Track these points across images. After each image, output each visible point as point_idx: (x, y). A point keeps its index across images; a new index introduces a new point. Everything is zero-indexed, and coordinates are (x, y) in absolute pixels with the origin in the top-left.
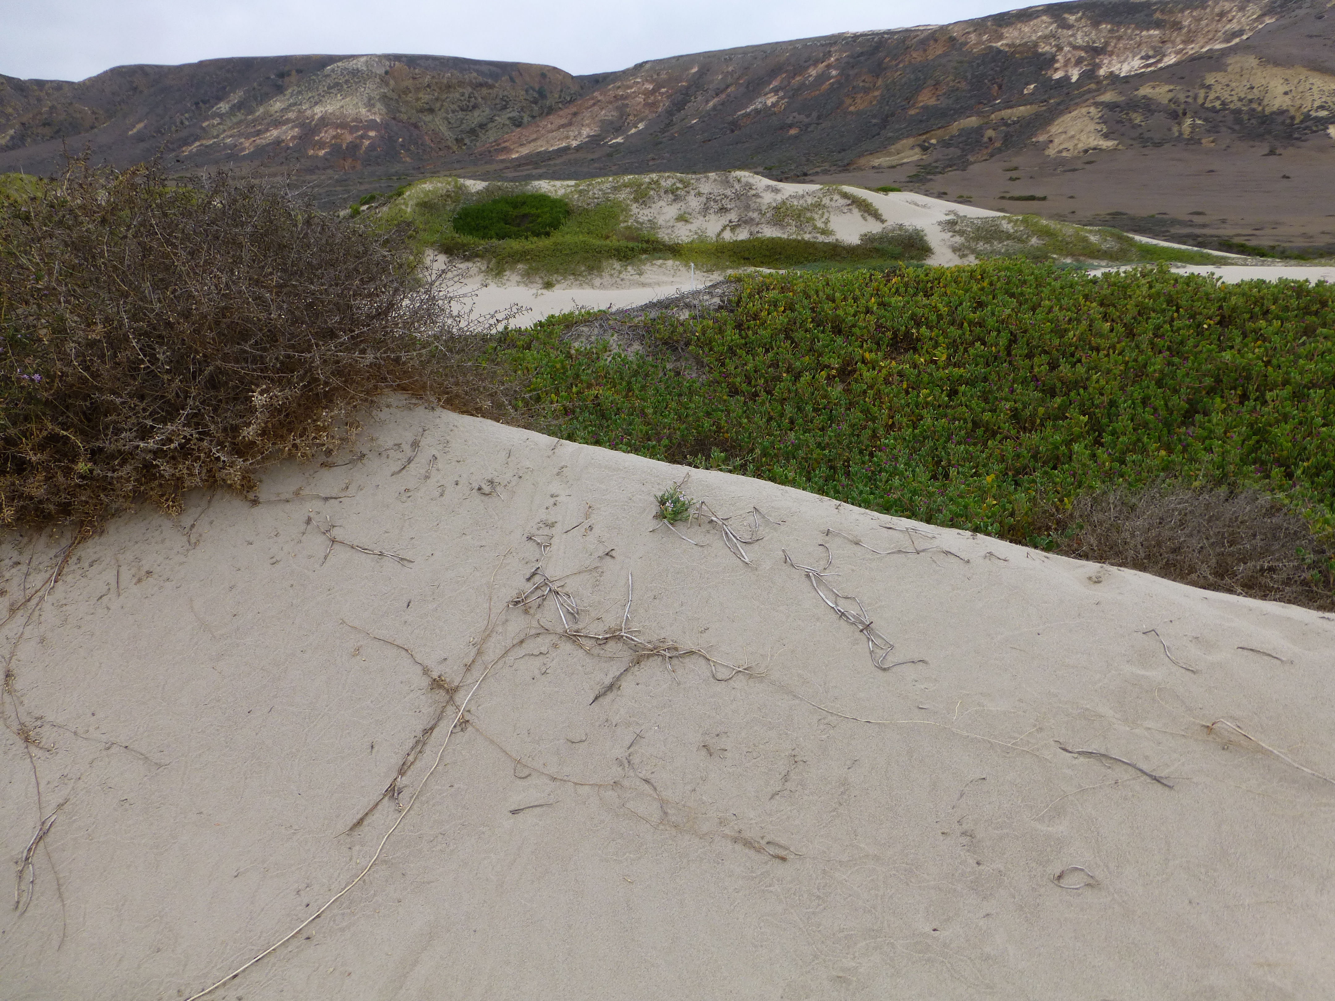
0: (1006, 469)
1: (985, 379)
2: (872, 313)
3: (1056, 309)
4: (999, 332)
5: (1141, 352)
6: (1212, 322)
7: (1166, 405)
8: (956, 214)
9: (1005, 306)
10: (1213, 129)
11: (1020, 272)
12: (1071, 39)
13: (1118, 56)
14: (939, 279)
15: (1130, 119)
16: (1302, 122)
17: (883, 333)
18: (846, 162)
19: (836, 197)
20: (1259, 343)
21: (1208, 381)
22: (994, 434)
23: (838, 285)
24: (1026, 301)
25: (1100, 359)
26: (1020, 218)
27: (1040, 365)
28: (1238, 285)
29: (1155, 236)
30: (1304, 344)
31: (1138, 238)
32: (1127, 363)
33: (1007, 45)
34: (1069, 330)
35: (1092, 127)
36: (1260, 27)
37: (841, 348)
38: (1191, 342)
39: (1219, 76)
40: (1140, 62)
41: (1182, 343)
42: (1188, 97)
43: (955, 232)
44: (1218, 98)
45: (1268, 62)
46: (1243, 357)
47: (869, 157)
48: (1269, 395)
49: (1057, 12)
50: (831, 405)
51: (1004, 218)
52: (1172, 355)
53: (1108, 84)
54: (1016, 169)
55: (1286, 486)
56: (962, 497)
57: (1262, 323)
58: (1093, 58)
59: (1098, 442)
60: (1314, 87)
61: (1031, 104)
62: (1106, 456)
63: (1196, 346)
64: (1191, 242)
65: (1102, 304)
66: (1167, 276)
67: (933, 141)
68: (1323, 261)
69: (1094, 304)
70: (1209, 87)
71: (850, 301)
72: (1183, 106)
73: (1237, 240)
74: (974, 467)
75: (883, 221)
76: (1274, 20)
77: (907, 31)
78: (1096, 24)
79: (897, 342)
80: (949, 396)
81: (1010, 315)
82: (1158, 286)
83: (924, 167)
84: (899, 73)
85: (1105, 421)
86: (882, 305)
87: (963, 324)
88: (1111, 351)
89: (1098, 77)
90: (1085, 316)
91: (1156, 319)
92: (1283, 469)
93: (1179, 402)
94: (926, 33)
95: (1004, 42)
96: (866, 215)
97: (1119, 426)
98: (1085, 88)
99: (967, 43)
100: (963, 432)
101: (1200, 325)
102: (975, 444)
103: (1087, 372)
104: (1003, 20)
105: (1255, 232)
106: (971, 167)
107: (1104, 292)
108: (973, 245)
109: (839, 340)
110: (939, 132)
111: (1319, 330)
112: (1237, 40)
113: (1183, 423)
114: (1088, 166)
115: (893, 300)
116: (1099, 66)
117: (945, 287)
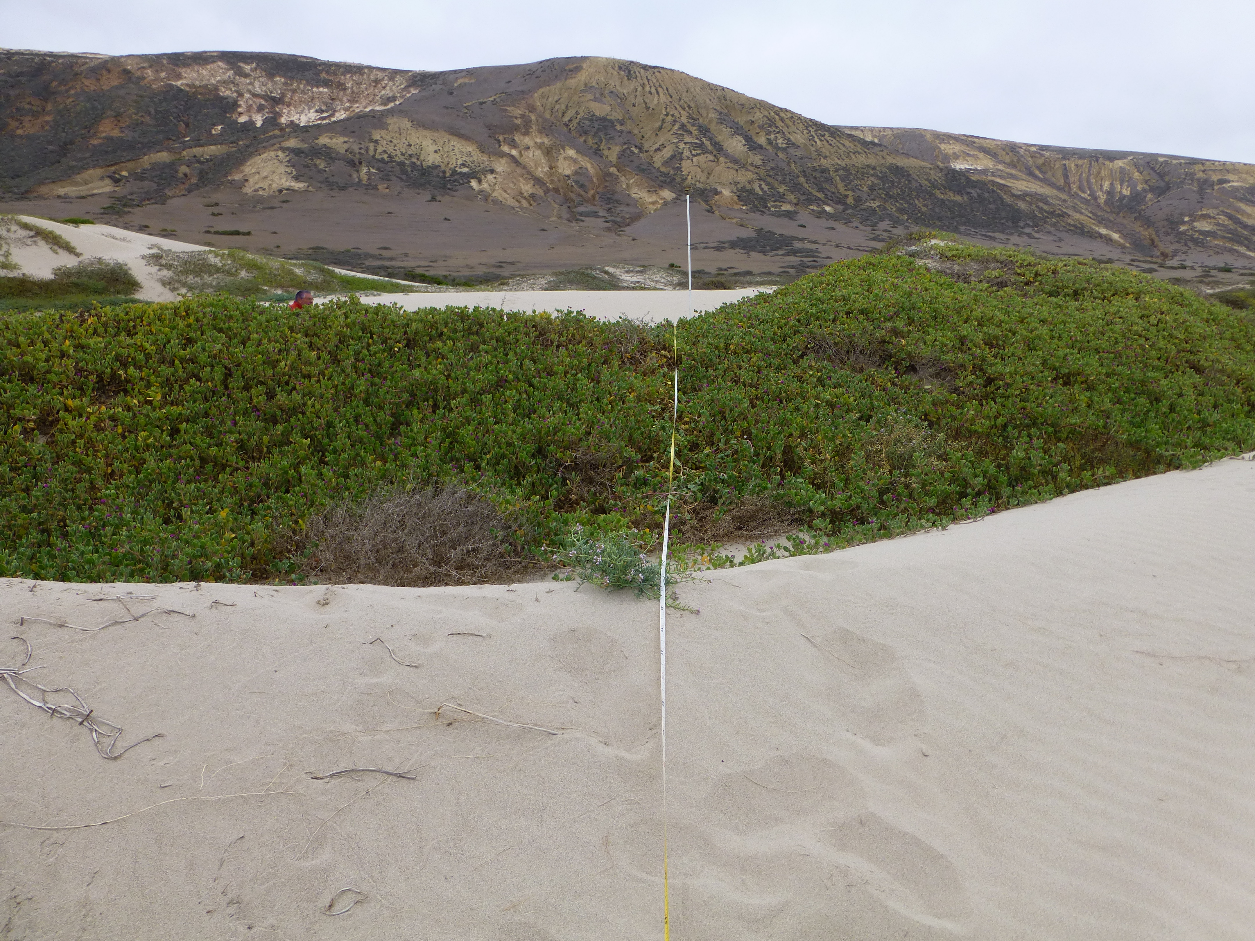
0: (241, 500)
1: (206, 415)
2: (69, 357)
3: (265, 341)
4: (213, 367)
5: (347, 375)
6: (401, 346)
7: (375, 420)
8: (159, 248)
9: (214, 342)
10: (386, 178)
11: (225, 308)
12: (250, 87)
13: (295, 108)
14: (141, 318)
15: (315, 165)
16: (451, 176)
17: (86, 377)
18: (23, 189)
19: (14, 228)
20: (440, 360)
21: (406, 396)
22: (224, 467)
23: (20, 328)
24: (235, 335)
25: (312, 385)
26: (226, 252)
27: (258, 395)
28: (416, 313)
29: (353, 268)
30: (472, 358)
31: (337, 270)
32: (336, 387)
33: (187, 85)
34: (281, 361)
35: (282, 169)
36: (408, 95)
37: (36, 397)
38: (386, 364)
39: (383, 133)
40: (316, 114)
41: (379, 365)
42: (361, 149)
43: (161, 265)
44: (385, 152)
45: (418, 125)
46: (429, 373)
47: (52, 186)
48: (453, 403)
49: (232, 61)
50: (33, 462)
51: (210, 252)
52: (373, 376)
53: (291, 132)
54: (216, 205)
55: (477, 478)
56: (198, 537)
57: (439, 344)
58: (273, 107)
59: (322, 462)
60: (456, 149)
61: (221, 144)
62: (331, 473)
63: (392, 367)
64: (383, 273)
65: (306, 335)
66: (359, 307)
67: (124, 173)
68: (483, 287)
69: (299, 335)
70: (376, 142)
71: (40, 345)
72: (358, 156)
73: (419, 271)
74: (208, 504)
75: (78, 255)
76: (417, 91)
77: (72, 56)
78: (271, 76)
79: (104, 386)
80: (171, 435)
81: (220, 350)
82: (352, 316)
83: (119, 199)
84: (71, 100)
85: (326, 441)
86: (79, 347)
87: (174, 361)
88: (321, 377)
89: (280, 124)
90: (293, 347)
91: (355, 346)
92: (472, 463)
93: (385, 417)
94: (96, 62)
95: (184, 82)
96: (56, 247)
97: (338, 444)
98: (270, 134)
99: (145, 78)
100: (191, 470)
101: (391, 349)
102: (206, 481)
103: (303, 398)
104: (179, 60)
105: (431, 264)
106: (170, 202)
107: (306, 324)
108: (183, 278)
109: (32, 389)
110: (130, 165)
111: (481, 347)
112: (391, 105)
113: (392, 435)
114: (284, 205)
115: (92, 342)
116: (280, 115)
117: (149, 325)
